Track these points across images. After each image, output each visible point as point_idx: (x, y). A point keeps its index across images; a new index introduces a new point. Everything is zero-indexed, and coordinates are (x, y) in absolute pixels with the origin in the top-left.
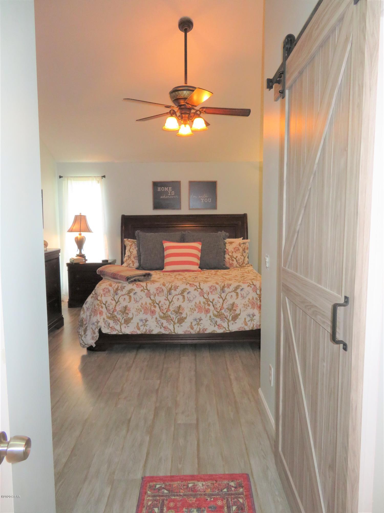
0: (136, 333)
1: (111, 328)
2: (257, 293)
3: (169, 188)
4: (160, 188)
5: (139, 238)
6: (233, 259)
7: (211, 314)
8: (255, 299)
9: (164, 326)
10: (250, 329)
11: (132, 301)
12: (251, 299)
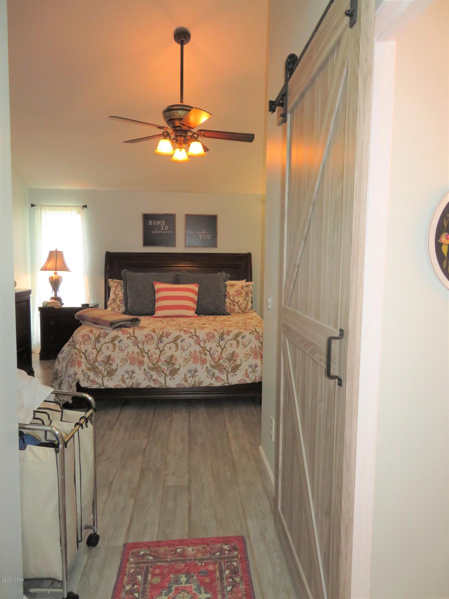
0: (120, 387)
1: (91, 381)
2: (260, 341)
3: (162, 221)
4: (151, 221)
5: (126, 278)
6: (235, 303)
7: (208, 365)
8: (257, 348)
9: (153, 379)
10: (252, 381)
11: (116, 349)
12: (253, 347)
